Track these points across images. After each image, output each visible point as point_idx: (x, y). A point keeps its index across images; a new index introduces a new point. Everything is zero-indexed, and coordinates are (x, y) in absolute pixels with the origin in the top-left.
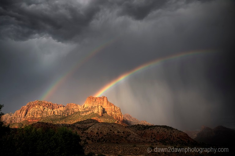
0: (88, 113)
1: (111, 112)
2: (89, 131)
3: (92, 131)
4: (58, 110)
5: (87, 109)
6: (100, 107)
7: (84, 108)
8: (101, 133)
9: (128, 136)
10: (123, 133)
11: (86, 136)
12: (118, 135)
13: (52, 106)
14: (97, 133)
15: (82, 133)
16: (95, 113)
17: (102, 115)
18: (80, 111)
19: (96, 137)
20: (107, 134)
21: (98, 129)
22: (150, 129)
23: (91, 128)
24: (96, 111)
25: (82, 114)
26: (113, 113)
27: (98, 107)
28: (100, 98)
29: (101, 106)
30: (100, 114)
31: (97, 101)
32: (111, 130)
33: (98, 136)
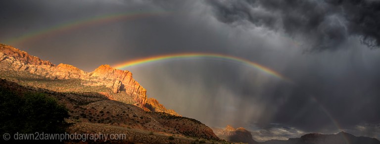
0: (94, 85)
1: (132, 91)
2: (89, 107)
3: (93, 108)
4: (39, 67)
5: (95, 80)
6: (117, 82)
7: (91, 77)
8: (108, 112)
9: (147, 122)
10: (142, 118)
11: (80, 112)
12: (133, 120)
13: (25, 58)
14: (102, 112)
15: (76, 108)
16: (108, 88)
17: (118, 92)
18: (82, 79)
19: (98, 116)
20: (118, 115)
21: (105, 107)
22: (176, 119)
23: (93, 103)
24: (109, 85)
25: (83, 83)
26: (135, 93)
27: (114, 80)
28: (122, 71)
29: (120, 82)
30: (115, 90)
31: (116, 73)
32: (124, 112)
33: (102, 116)
